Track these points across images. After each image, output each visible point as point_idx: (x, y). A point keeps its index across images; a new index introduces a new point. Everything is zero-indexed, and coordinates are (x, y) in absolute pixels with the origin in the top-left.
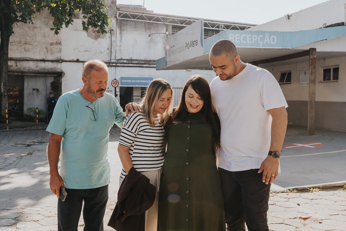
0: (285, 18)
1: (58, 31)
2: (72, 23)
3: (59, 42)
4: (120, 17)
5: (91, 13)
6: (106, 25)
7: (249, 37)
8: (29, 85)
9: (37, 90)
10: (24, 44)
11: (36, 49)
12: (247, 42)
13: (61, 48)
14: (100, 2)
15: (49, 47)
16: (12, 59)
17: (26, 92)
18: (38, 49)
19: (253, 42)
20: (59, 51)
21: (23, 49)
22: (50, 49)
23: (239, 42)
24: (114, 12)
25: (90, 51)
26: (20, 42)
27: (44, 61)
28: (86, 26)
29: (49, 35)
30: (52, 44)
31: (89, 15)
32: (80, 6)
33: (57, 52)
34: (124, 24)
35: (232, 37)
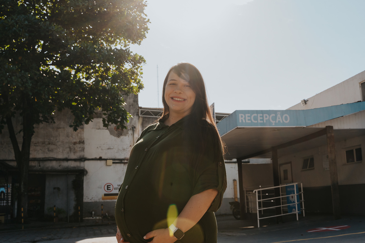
0: (302, 103)
1: (77, 127)
2: (92, 120)
3: (82, 141)
4: (142, 115)
5: (111, 110)
6: (126, 121)
7: (260, 117)
8: (50, 184)
9: (58, 189)
10: (47, 144)
11: (59, 149)
12: (258, 121)
13: (84, 147)
14: (119, 99)
15: (73, 146)
16: (35, 160)
17: (47, 192)
18: (61, 149)
19: (265, 122)
20: (82, 150)
21: (47, 149)
22: (73, 148)
23: (250, 122)
24: (136, 110)
25: (112, 149)
26: (44, 143)
27: (67, 160)
28: (107, 123)
29: (72, 134)
30: (75, 143)
31: (109, 112)
32: (100, 103)
33: (80, 151)
34: (146, 122)
35: (242, 117)
